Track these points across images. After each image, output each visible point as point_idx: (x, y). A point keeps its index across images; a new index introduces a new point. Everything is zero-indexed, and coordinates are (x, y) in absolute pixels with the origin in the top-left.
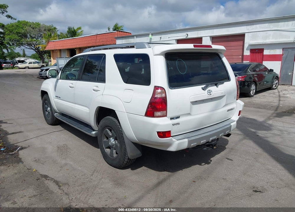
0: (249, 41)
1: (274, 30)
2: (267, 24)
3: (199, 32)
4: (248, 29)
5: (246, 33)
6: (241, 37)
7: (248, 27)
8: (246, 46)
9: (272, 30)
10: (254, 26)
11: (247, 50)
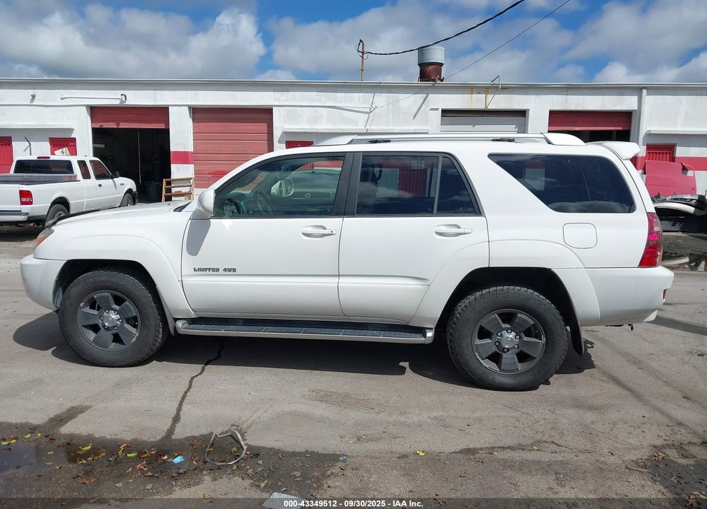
0: (281, 124)
1: (329, 107)
2: (314, 94)
3: (159, 92)
4: (279, 100)
5: (275, 106)
6: (265, 114)
7: (278, 94)
8: (277, 134)
9: (326, 107)
10: (290, 95)
11: (280, 142)
